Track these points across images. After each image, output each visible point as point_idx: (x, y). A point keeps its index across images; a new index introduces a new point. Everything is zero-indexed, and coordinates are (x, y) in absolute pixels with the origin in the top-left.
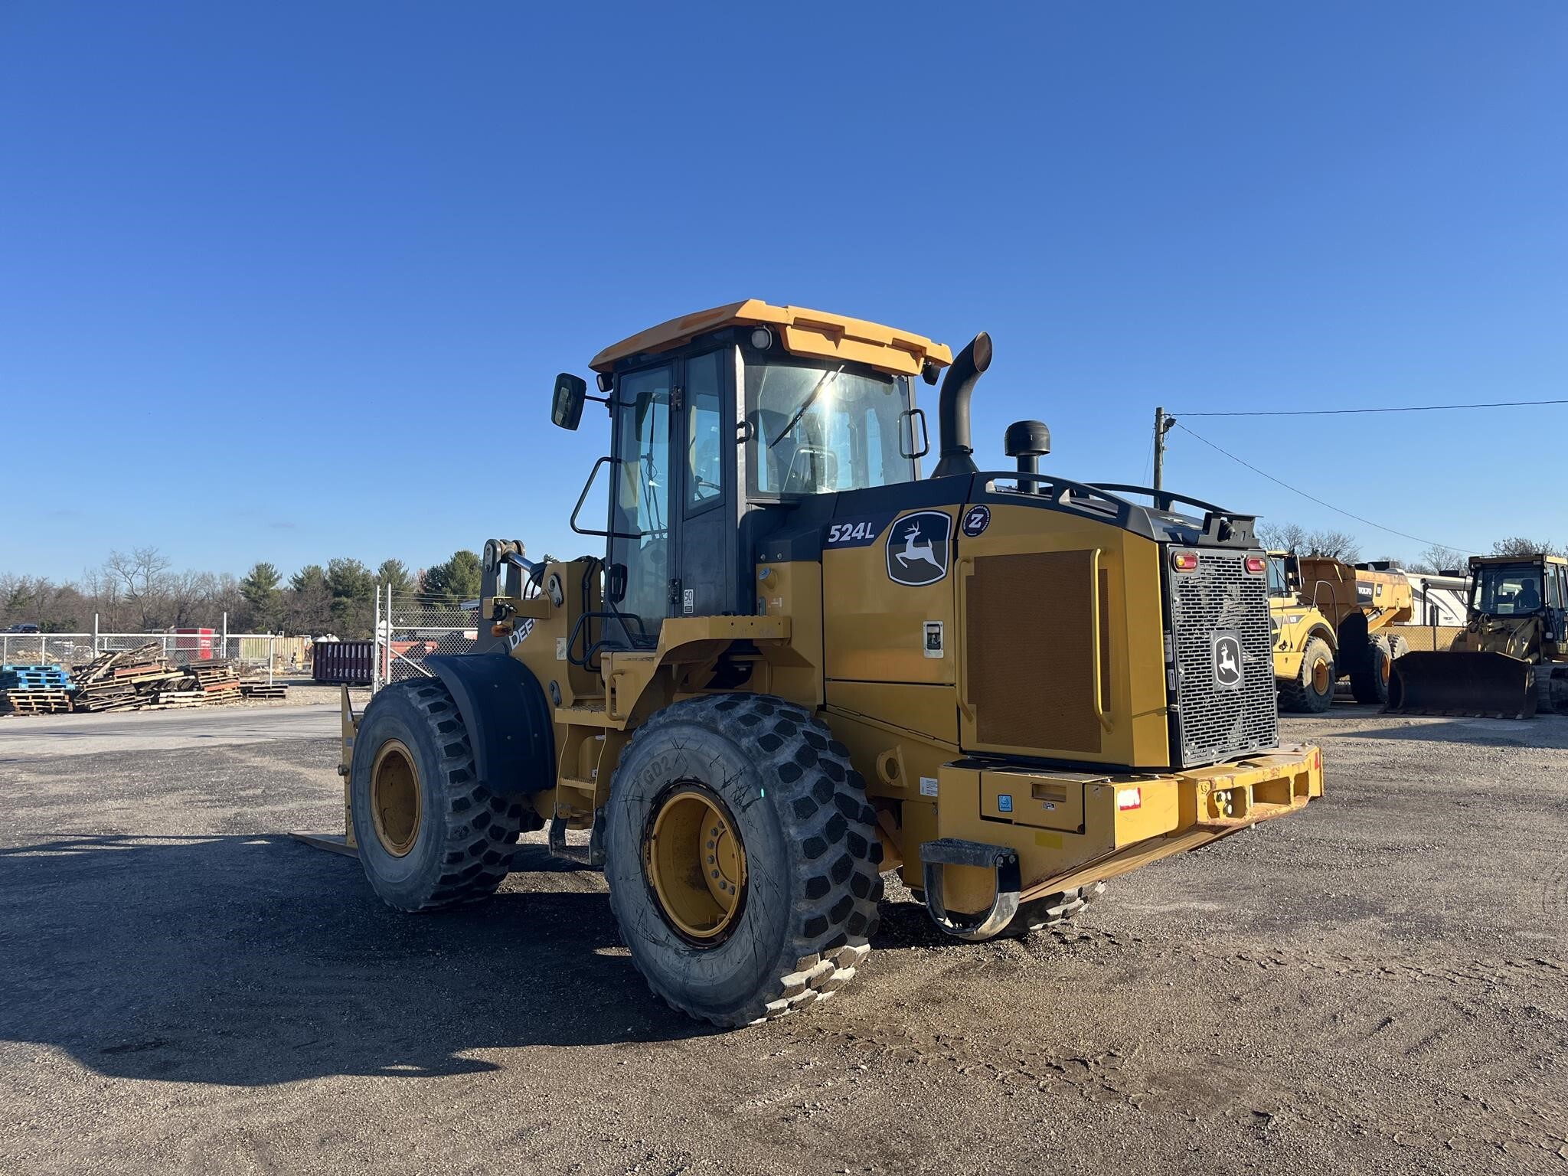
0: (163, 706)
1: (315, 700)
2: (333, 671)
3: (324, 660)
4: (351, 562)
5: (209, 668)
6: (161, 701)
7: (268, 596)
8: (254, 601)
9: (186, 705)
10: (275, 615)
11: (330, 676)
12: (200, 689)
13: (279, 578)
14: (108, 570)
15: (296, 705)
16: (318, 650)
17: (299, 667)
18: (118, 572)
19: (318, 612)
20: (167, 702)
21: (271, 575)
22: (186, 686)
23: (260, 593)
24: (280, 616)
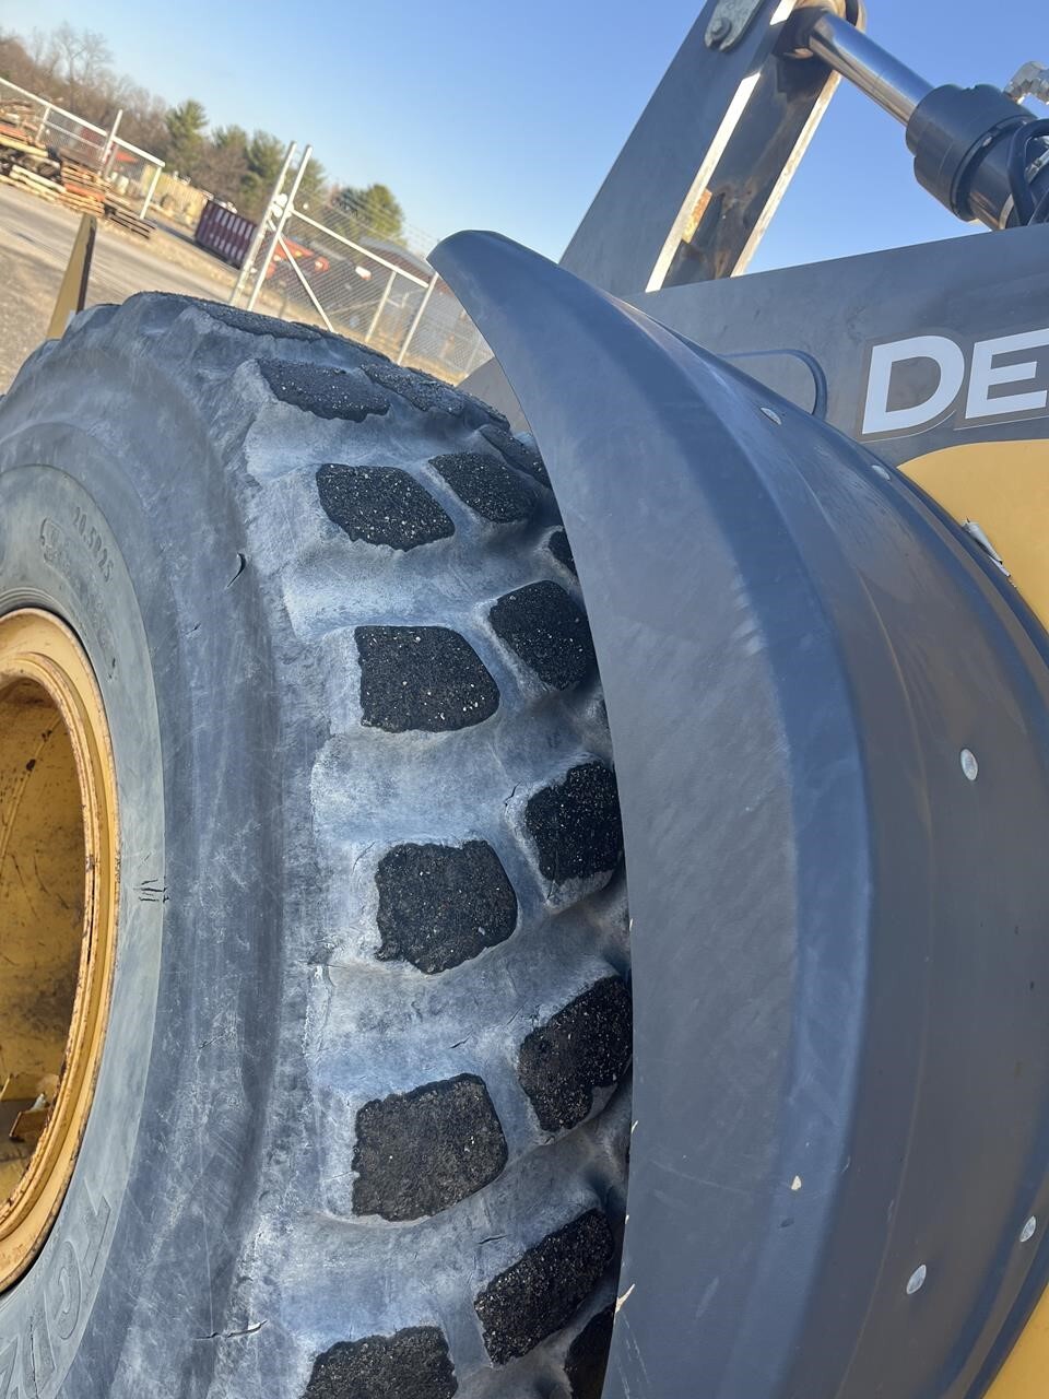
0: (12, 182)
1: (180, 258)
2: (214, 240)
3: (210, 223)
4: (276, 142)
5: (77, 163)
6: (12, 174)
7: (186, 136)
8: (174, 135)
9: (37, 193)
10: (188, 159)
11: (209, 243)
12: (59, 182)
13: (205, 124)
14: (56, 40)
15: (155, 255)
16: (210, 210)
17: (188, 220)
18: (63, 46)
19: (229, 176)
20: (19, 181)
21: (198, 118)
22: (46, 171)
23: (183, 130)
24: (193, 163)
